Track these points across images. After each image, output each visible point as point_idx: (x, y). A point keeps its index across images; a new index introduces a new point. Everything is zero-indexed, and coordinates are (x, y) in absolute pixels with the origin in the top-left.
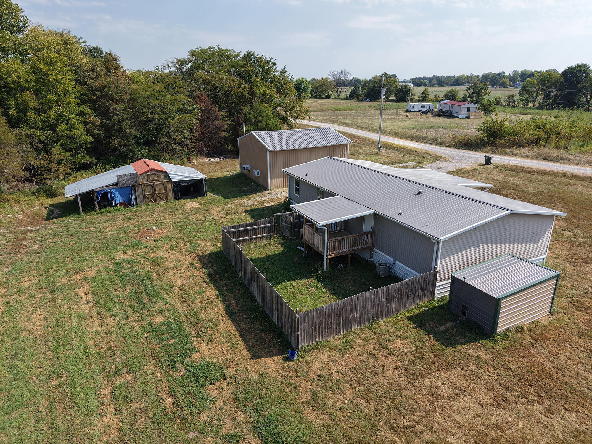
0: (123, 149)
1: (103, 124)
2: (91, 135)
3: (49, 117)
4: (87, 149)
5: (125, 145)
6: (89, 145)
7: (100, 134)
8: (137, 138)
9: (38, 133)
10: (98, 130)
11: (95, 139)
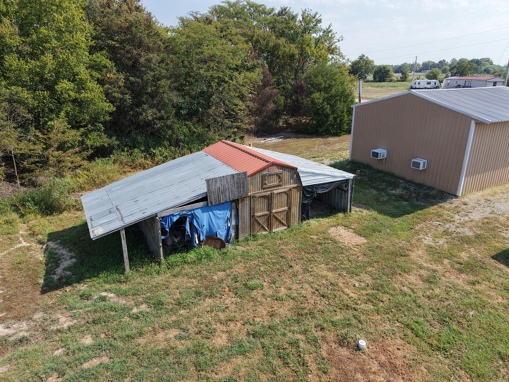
0: (159, 124)
1: (129, 85)
2: (111, 102)
3: (43, 67)
4: (104, 123)
5: (161, 118)
6: (108, 118)
7: (125, 100)
8: (179, 108)
9: (25, 94)
10: (122, 93)
11: (118, 107)
